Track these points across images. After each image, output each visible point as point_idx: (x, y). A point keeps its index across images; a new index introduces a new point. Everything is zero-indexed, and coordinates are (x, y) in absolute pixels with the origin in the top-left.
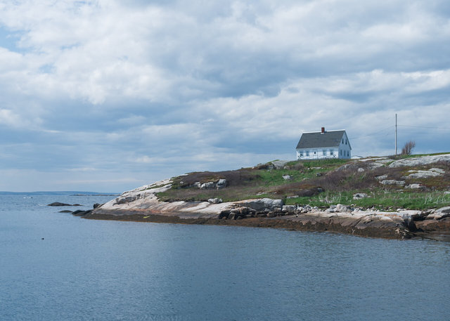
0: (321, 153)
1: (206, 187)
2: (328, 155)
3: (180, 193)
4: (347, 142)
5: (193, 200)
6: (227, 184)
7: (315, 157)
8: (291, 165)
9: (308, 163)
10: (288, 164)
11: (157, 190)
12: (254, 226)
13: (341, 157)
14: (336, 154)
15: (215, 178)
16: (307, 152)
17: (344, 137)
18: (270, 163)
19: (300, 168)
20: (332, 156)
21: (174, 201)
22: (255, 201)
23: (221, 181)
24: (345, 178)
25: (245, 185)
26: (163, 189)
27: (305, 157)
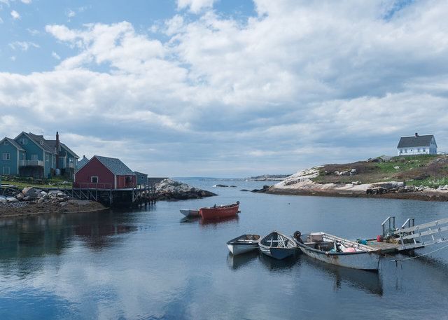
0: (417, 151)
1: (342, 174)
2: (422, 152)
3: (327, 178)
4: (435, 143)
5: (339, 183)
6: (357, 172)
7: (412, 154)
8: (396, 160)
9: (408, 158)
10: (393, 158)
11: (311, 176)
12: (395, 198)
13: (432, 153)
14: (428, 151)
15: (349, 169)
16: (406, 150)
17: (432, 139)
18: (380, 158)
19: (403, 161)
20: (425, 153)
21: (325, 183)
22: (386, 183)
23: (353, 170)
24: (442, 168)
25: (369, 172)
26: (315, 176)
27: (404, 154)
